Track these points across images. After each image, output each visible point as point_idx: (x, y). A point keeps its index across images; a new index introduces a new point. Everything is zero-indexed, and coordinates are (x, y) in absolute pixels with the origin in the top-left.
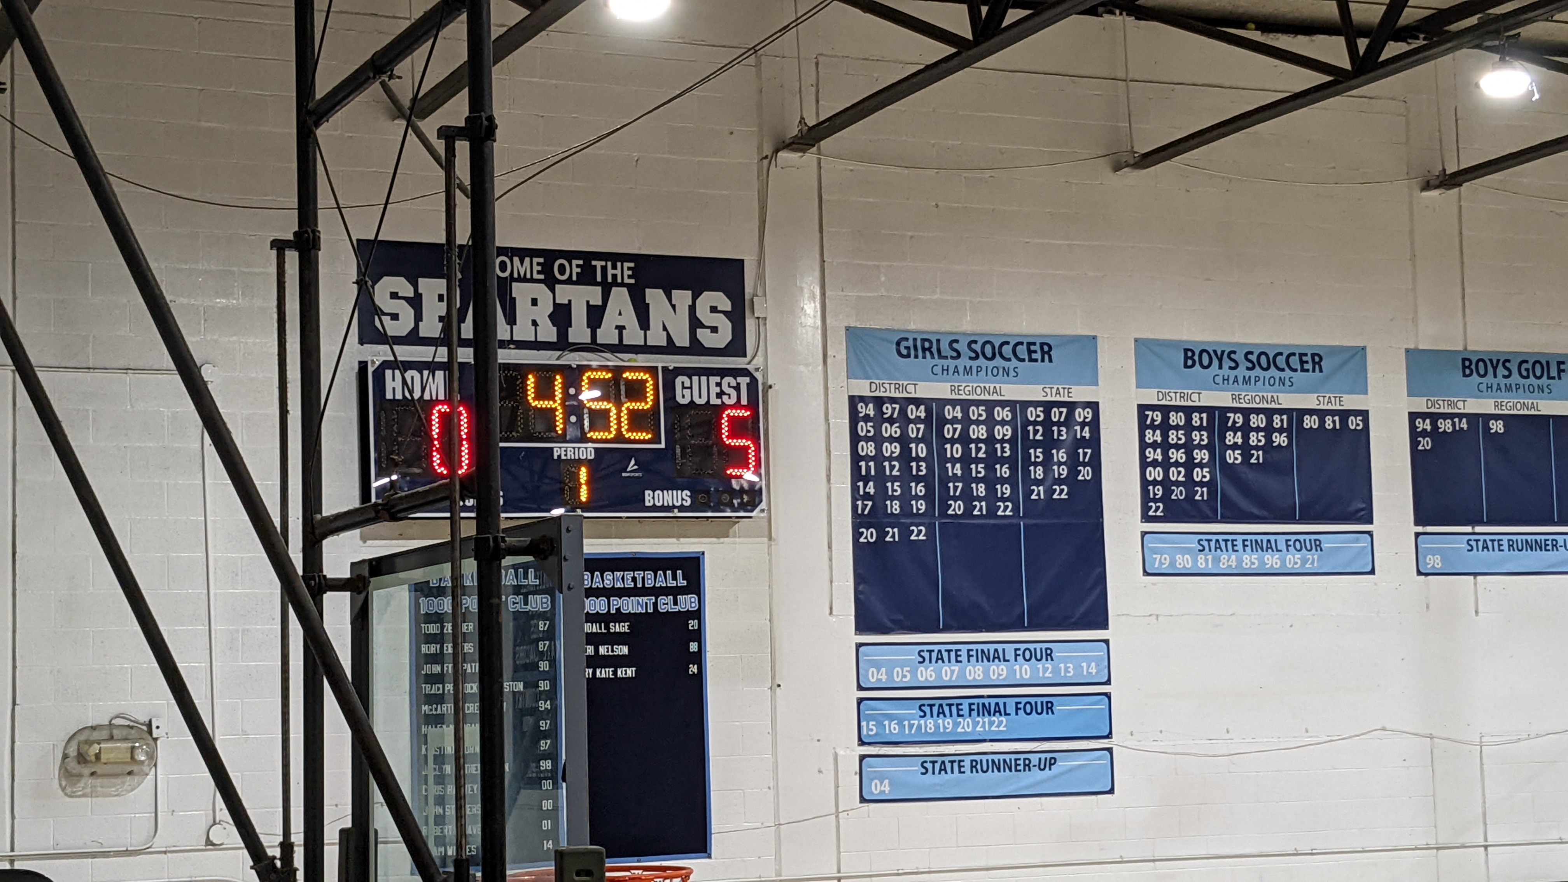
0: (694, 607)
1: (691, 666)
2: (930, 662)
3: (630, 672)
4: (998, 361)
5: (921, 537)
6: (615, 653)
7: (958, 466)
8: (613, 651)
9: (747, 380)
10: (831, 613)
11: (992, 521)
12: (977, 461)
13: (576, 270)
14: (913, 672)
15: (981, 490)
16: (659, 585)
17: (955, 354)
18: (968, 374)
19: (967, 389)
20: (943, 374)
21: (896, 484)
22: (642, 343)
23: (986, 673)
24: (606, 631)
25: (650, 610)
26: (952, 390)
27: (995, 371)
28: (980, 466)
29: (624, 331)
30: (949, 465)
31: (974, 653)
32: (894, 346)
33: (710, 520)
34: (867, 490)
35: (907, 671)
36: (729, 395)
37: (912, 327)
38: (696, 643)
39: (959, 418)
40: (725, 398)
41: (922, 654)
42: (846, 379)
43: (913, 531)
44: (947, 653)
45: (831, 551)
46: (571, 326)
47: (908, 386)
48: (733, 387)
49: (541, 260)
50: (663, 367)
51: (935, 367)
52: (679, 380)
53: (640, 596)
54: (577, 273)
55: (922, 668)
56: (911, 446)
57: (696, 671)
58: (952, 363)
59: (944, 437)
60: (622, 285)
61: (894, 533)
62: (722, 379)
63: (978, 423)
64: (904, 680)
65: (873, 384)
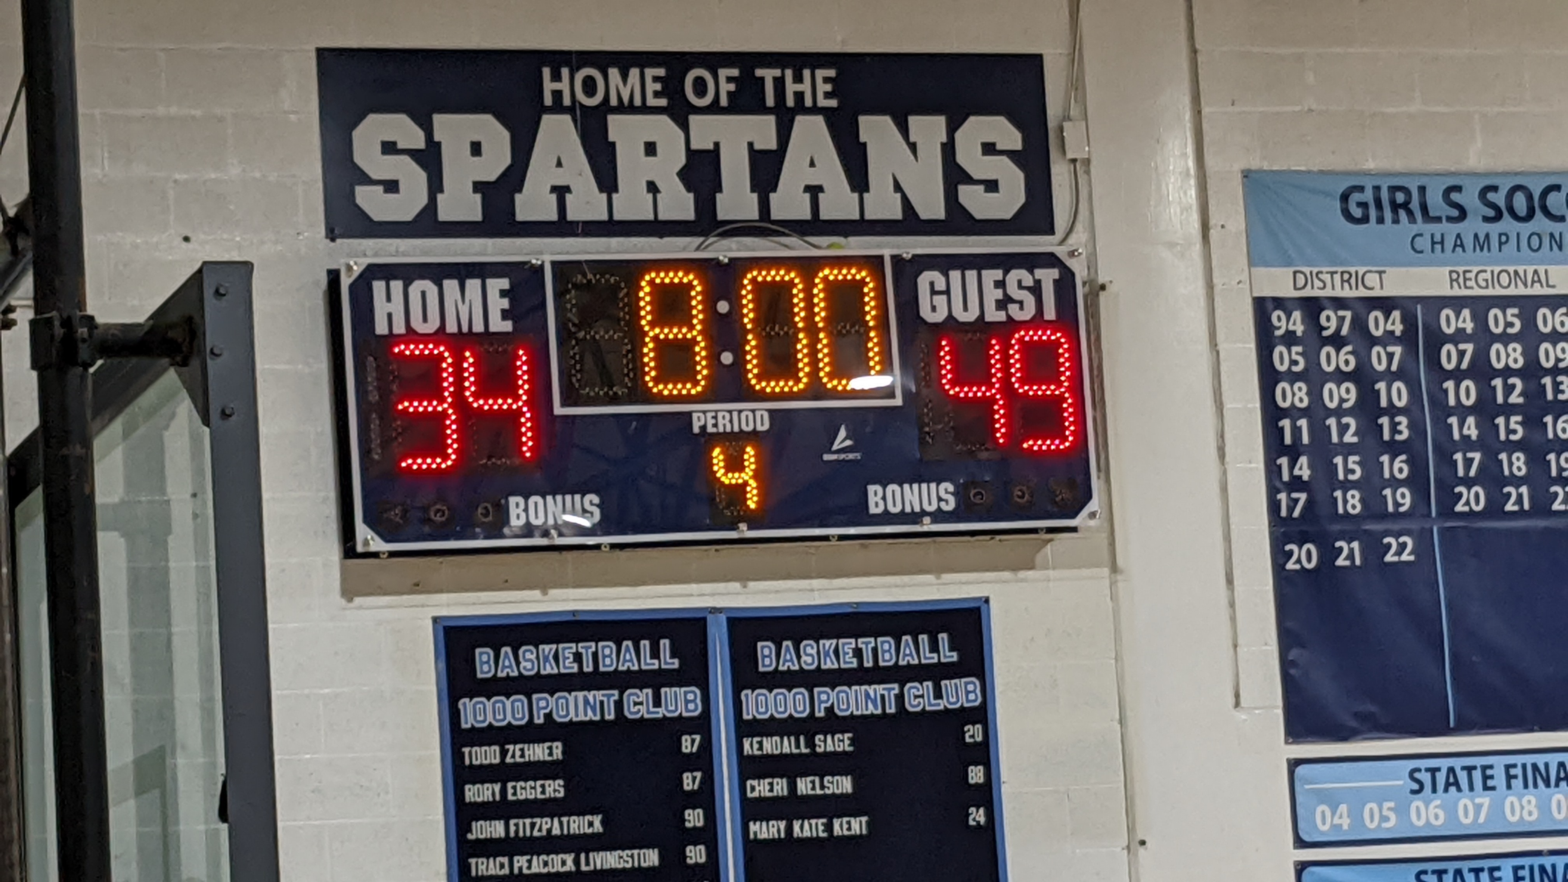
0: (975, 701)
1: (972, 810)
2: (1434, 790)
3: (858, 825)
4: (1540, 223)
5: (1405, 557)
6: (827, 792)
7: (1471, 420)
8: (822, 787)
9: (1054, 273)
10: (1237, 704)
11: (1541, 523)
12: (1508, 410)
13: (726, 87)
14: (1402, 811)
15: (1519, 464)
16: (905, 663)
17: (1455, 213)
18: (1482, 249)
19: (1481, 276)
20: (1433, 251)
21: (1352, 459)
22: (856, 216)
23: (1544, 808)
24: (807, 751)
25: (891, 710)
26: (1452, 280)
27: (1535, 239)
28: (1514, 419)
29: (821, 195)
30: (1453, 420)
31: (1518, 771)
32: (1338, 204)
33: (998, 537)
34: (1296, 472)
35: (1389, 809)
36: (1021, 303)
37: (1370, 165)
38: (981, 768)
39: (1469, 331)
40: (1013, 309)
41: (1417, 775)
42: (1246, 268)
43: (1389, 546)
44: (1465, 773)
45: (1233, 591)
46: (721, 191)
47: (1368, 275)
48: (1028, 288)
49: (661, 72)
50: (893, 257)
51: (1417, 239)
52: (925, 279)
53: (870, 683)
54: (729, 93)
55: (1417, 803)
56: (1377, 387)
57: (982, 820)
58: (1450, 230)
59: (1441, 367)
60: (815, 110)
61: (1351, 550)
62: (1005, 275)
63: (1505, 339)
64: (1385, 825)
65: (1299, 275)
